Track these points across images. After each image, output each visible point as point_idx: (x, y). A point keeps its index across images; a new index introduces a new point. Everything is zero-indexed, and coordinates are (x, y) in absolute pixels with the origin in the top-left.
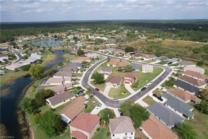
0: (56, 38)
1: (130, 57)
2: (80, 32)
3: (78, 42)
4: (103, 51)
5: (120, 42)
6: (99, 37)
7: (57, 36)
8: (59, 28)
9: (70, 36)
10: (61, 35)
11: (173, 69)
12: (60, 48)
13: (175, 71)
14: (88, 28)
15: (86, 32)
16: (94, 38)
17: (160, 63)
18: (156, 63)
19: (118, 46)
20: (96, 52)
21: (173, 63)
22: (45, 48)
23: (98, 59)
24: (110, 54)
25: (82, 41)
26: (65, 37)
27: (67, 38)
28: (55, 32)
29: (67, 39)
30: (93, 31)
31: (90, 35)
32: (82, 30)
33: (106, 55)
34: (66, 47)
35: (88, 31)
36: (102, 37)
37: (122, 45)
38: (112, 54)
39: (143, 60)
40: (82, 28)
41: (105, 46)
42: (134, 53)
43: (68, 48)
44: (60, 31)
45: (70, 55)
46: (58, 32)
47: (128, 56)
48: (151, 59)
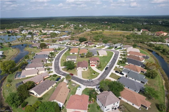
0: (10, 34)
1: (85, 45)
2: (31, 27)
3: (34, 36)
4: (61, 42)
5: (72, 34)
6: (51, 31)
7: (10, 32)
8: (9, 25)
9: (23, 31)
10: (14, 31)
11: (119, 52)
12: (19, 43)
13: (121, 52)
14: (38, 24)
15: (38, 28)
16: (47, 32)
17: (109, 48)
18: (106, 49)
19: (71, 38)
20: (54, 44)
21: (118, 47)
22: (2, 44)
23: (59, 49)
24: (68, 44)
25: (37, 35)
26: (19, 32)
27: (21, 33)
28: (6, 29)
29: (22, 35)
30: (43, 26)
31: (43, 30)
32: (33, 26)
33: (65, 45)
34: (24, 42)
35: (39, 26)
36: (54, 31)
37: (74, 37)
38: (69, 45)
39: (95, 47)
40: (32, 24)
41: (61, 38)
42: (87, 42)
43: (27, 42)
44: (10, 27)
45: (32, 48)
46: (9, 28)
47: (83, 45)
48: (102, 45)
